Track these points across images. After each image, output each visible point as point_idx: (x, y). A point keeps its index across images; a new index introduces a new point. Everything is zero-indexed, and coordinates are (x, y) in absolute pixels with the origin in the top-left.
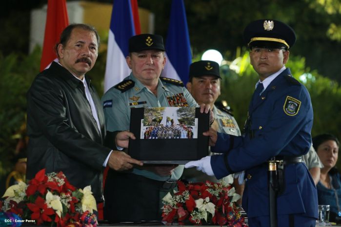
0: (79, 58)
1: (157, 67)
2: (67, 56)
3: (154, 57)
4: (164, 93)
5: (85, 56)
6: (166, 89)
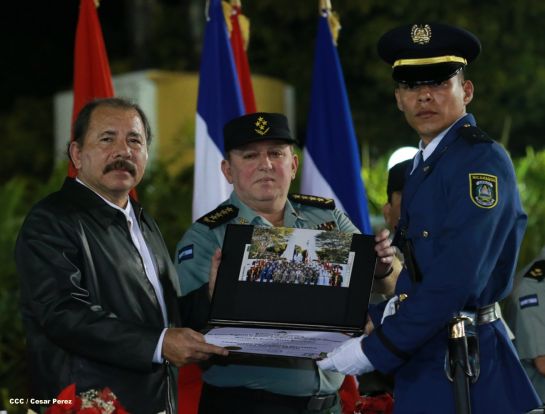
1: (281, 174)
3: (274, 154)
5: (120, 159)
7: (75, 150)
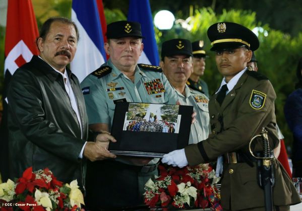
0: (58, 51)
2: (47, 49)
4: (142, 80)
5: (64, 49)
6: (144, 75)
7: (40, 42)
